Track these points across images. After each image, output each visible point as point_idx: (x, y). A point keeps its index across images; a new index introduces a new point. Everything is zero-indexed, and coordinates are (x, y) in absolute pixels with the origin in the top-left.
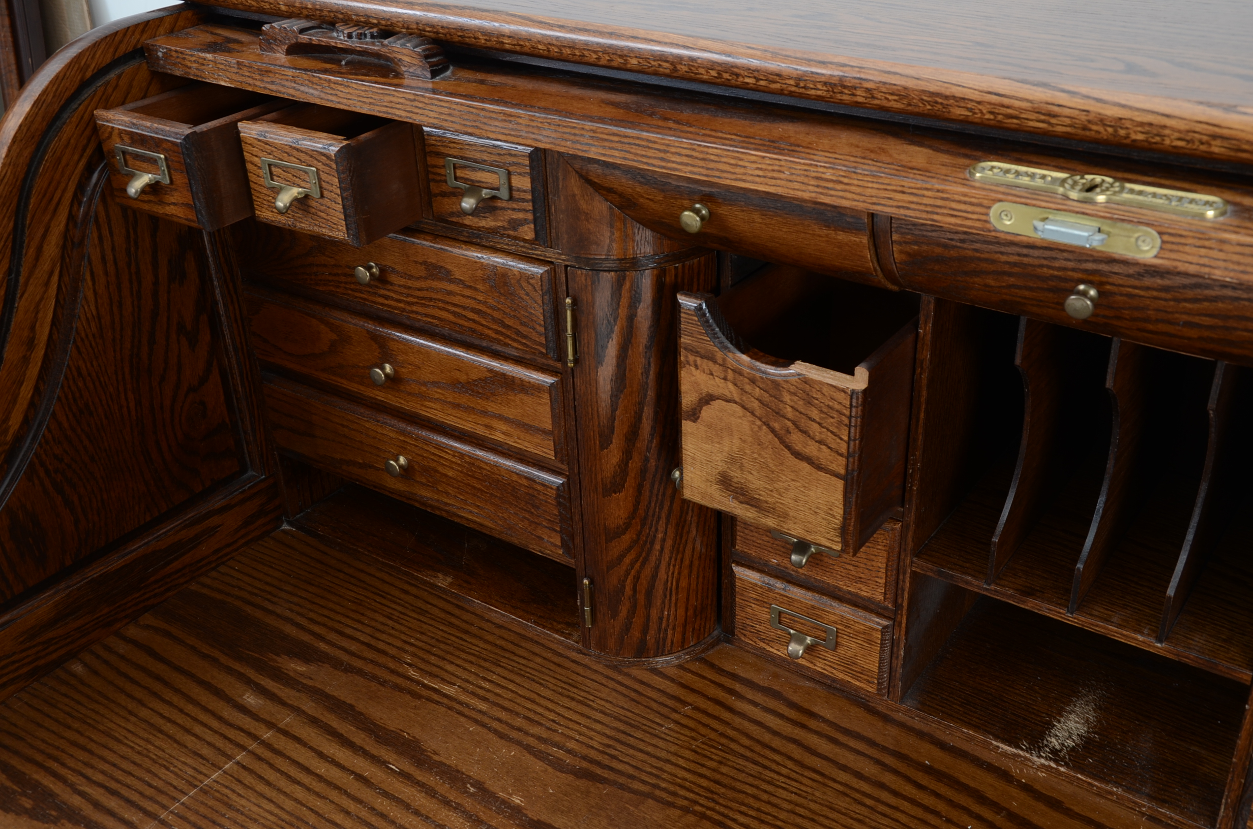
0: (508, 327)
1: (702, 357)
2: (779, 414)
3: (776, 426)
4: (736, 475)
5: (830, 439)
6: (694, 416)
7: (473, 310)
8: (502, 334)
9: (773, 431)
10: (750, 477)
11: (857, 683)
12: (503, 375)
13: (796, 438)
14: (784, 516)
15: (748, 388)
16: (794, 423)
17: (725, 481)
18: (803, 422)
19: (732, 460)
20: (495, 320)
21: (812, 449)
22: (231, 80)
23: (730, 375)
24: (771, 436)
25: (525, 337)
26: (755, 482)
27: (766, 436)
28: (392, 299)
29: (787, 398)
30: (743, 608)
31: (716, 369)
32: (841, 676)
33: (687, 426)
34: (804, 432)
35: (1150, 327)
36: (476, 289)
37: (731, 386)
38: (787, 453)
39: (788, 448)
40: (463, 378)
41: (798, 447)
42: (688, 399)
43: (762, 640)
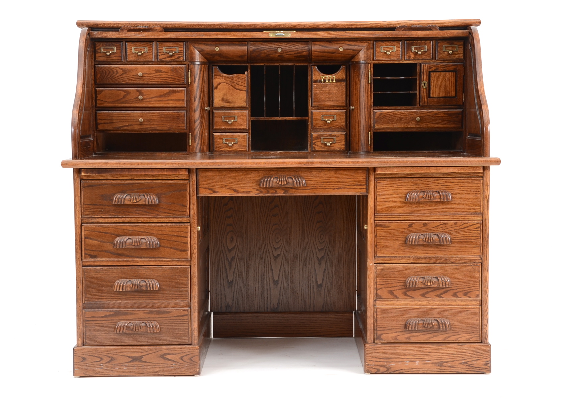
0: (175, 79)
1: (218, 76)
2: (233, 82)
3: (233, 85)
4: (225, 97)
5: (243, 84)
6: (216, 88)
7: (167, 77)
8: (174, 81)
9: (232, 86)
10: (228, 97)
11: (242, 150)
12: (173, 90)
13: (237, 86)
14: (235, 103)
15: (227, 79)
16: (236, 83)
17: (223, 100)
18: (238, 83)
19: (225, 95)
20: (172, 78)
21: (240, 87)
22: (116, 36)
23: (224, 78)
24: (232, 87)
25: (179, 80)
26: (229, 98)
27: (231, 87)
28: (145, 80)
29: (235, 79)
30: (216, 142)
31: (221, 77)
32: (239, 149)
33: (215, 91)
34: (238, 84)
35: (288, 53)
36: (168, 73)
37: (224, 80)
38: (235, 89)
39: (235, 88)
40: (162, 94)
41: (237, 88)
42: (215, 84)
43: (221, 148)
